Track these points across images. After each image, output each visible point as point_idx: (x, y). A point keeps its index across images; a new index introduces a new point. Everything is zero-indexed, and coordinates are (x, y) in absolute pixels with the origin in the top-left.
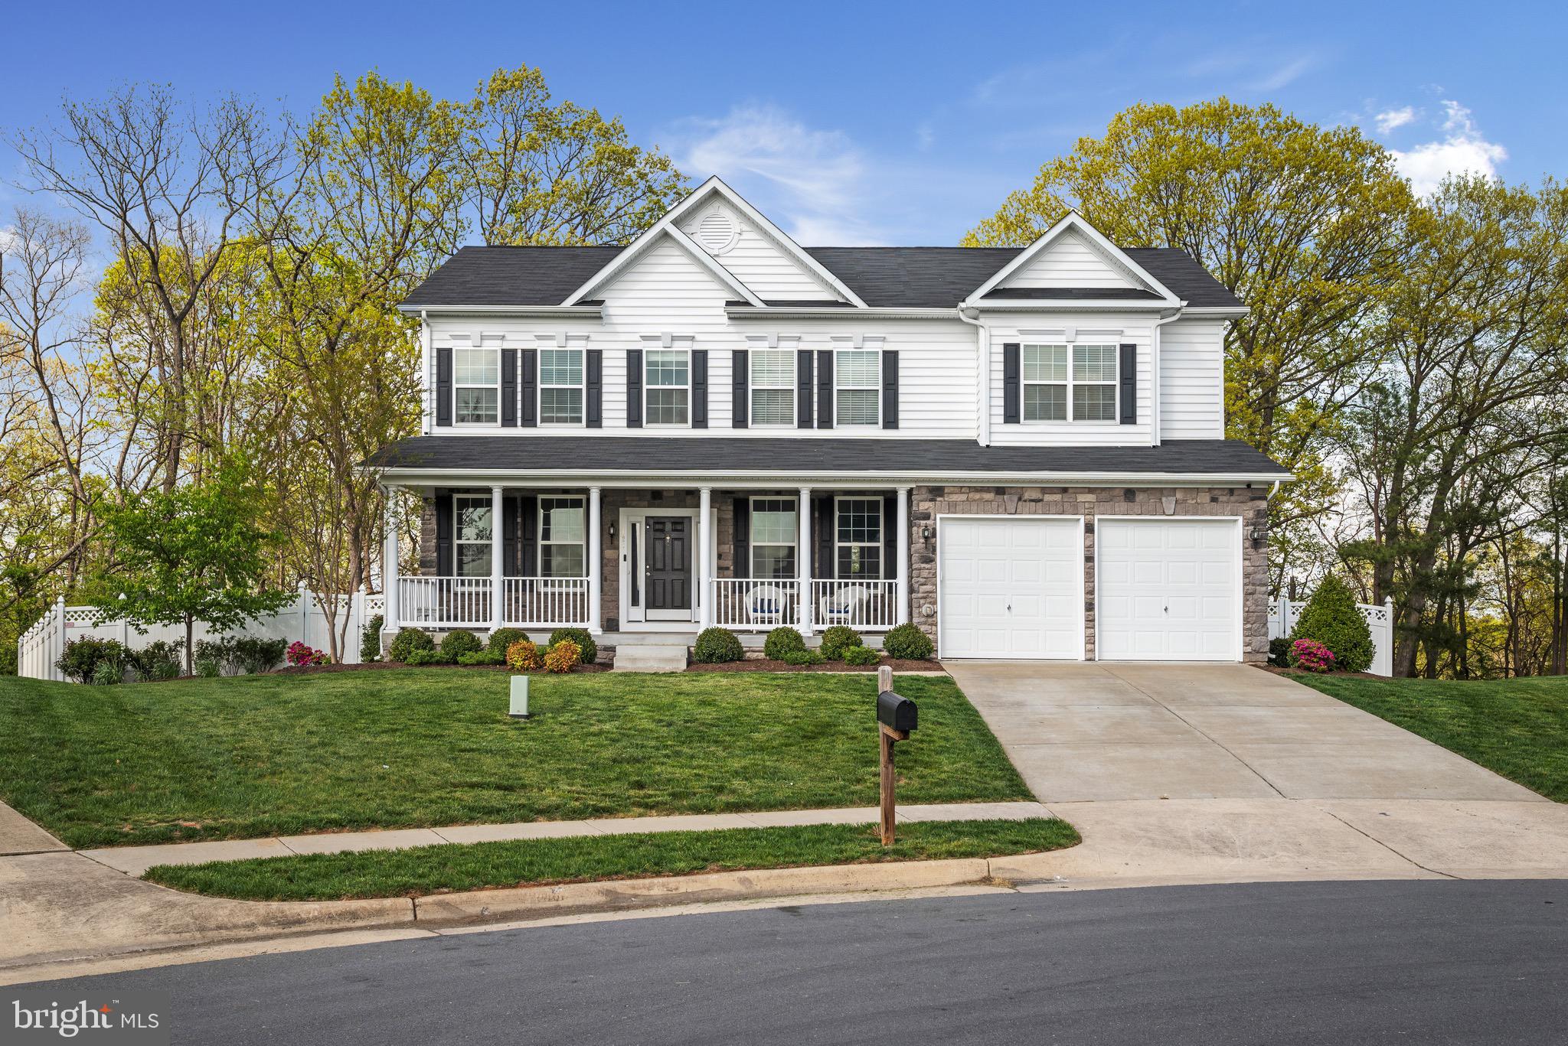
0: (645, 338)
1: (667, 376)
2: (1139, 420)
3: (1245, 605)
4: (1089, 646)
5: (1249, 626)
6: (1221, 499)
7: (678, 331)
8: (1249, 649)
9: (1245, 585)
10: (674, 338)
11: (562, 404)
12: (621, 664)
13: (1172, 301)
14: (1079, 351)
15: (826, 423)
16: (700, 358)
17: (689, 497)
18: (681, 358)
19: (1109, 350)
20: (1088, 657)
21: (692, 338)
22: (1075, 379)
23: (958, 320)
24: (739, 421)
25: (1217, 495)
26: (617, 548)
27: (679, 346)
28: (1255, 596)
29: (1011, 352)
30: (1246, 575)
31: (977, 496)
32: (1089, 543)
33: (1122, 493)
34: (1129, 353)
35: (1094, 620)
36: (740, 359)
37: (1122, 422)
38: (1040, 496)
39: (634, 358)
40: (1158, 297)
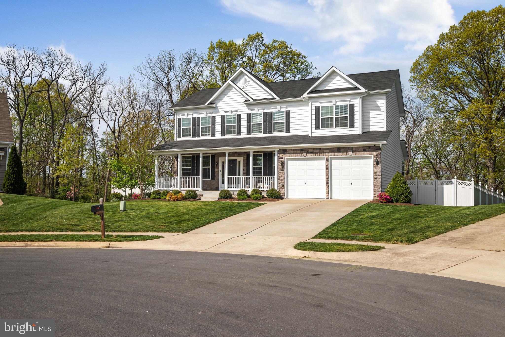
0: (225, 112)
1: (231, 122)
2: (355, 126)
3: (374, 182)
4: (327, 195)
5: (375, 188)
6: (366, 150)
7: (233, 109)
8: (375, 196)
9: (374, 176)
10: (232, 112)
11: (206, 131)
12: (203, 199)
13: (363, 90)
14: (337, 107)
15: (270, 132)
16: (239, 116)
17: (236, 154)
18: (234, 117)
19: (346, 106)
20: (327, 198)
21: (237, 111)
22: (336, 115)
23: (302, 101)
24: (248, 133)
25: (365, 149)
26: (218, 168)
27: (234, 113)
28: (377, 179)
29: (317, 109)
30: (375, 173)
31: (296, 152)
32: (327, 164)
33: (336, 149)
34: (352, 107)
35: (328, 187)
36: (249, 116)
37: (350, 127)
38: (313, 151)
39: (223, 117)
40: (358, 89)
